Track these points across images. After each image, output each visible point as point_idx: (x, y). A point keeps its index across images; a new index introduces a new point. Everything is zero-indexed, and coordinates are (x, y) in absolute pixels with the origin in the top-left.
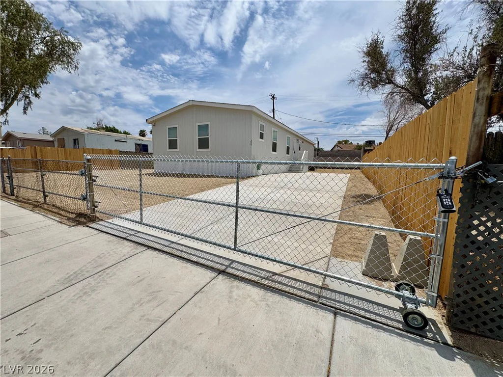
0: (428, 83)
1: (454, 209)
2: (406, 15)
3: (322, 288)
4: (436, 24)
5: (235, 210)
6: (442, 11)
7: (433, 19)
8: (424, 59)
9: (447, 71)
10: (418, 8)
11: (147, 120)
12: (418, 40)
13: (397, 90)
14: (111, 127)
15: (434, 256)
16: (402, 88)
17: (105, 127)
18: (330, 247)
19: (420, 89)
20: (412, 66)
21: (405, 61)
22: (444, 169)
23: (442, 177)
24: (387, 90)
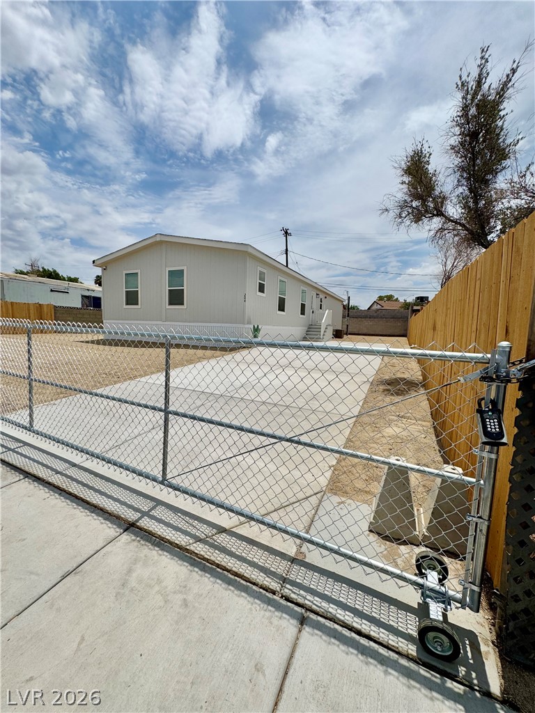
0: (492, 217)
1: (504, 440)
2: (462, 116)
3: (293, 560)
4: (504, 130)
5: (163, 418)
6: (512, 111)
7: (500, 123)
8: (488, 181)
9: (517, 198)
10: (477, 105)
11: (94, 262)
12: (479, 153)
13: (450, 225)
14: (51, 270)
15: (474, 519)
16: (455, 222)
17: (41, 270)
18: (328, 474)
19: (482, 225)
20: (471, 190)
21: (459, 184)
22: (488, 363)
23: (485, 378)
24: (435, 226)
